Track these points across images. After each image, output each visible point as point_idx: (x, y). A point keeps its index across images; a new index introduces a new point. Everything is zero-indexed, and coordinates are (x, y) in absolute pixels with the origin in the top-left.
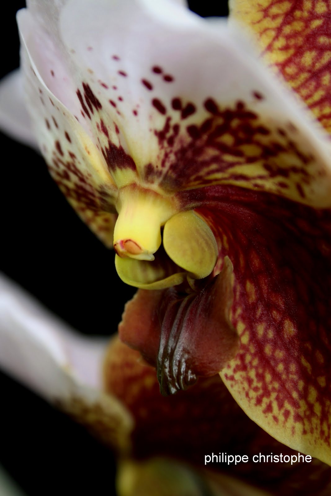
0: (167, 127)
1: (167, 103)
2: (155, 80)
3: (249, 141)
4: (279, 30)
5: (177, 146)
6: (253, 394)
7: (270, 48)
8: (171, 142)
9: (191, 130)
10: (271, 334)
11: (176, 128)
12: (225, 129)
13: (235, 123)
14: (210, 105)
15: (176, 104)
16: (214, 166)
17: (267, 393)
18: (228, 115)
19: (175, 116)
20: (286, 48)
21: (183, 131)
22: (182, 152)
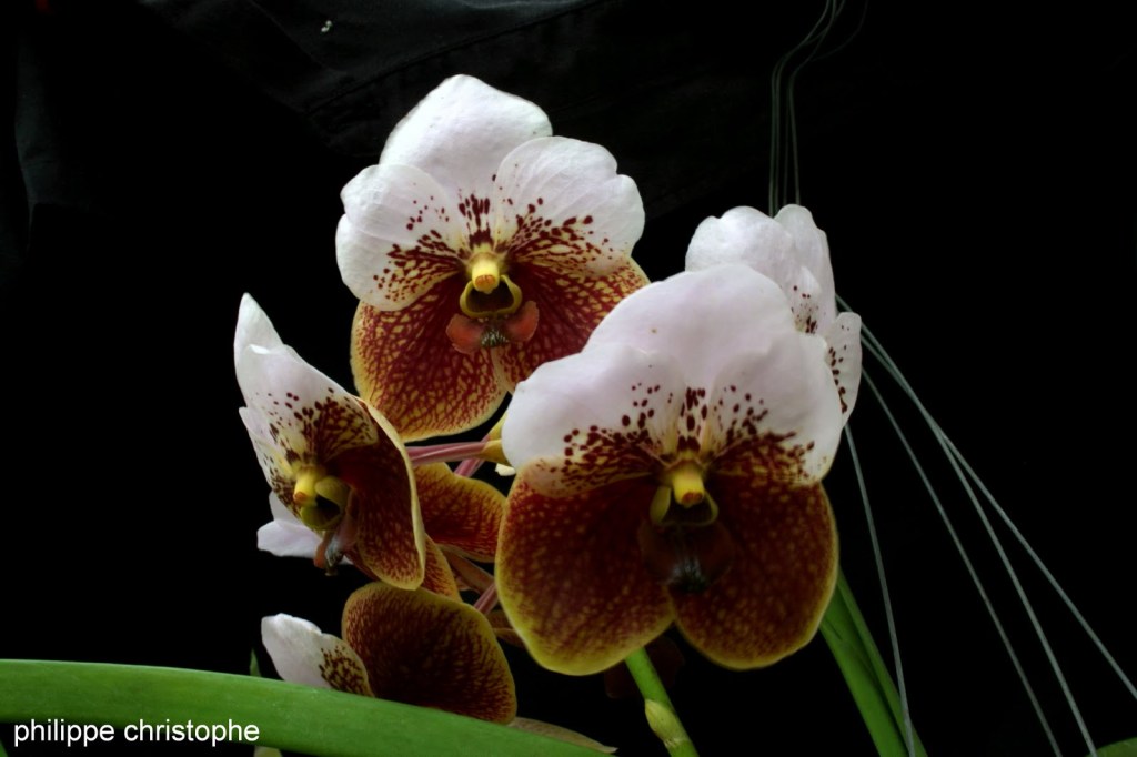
0: (305, 426)
1: (301, 412)
2: (291, 401)
3: (340, 419)
4: (377, 378)
5: (313, 436)
6: (385, 570)
7: (375, 390)
8: (310, 434)
9: (316, 423)
10: (391, 535)
11: (310, 425)
12: (328, 416)
13: (330, 410)
14: (318, 405)
15: (304, 411)
16: (331, 440)
17: (392, 567)
18: (327, 407)
19: (306, 418)
20: (381, 388)
21: (313, 426)
22: (316, 437)
